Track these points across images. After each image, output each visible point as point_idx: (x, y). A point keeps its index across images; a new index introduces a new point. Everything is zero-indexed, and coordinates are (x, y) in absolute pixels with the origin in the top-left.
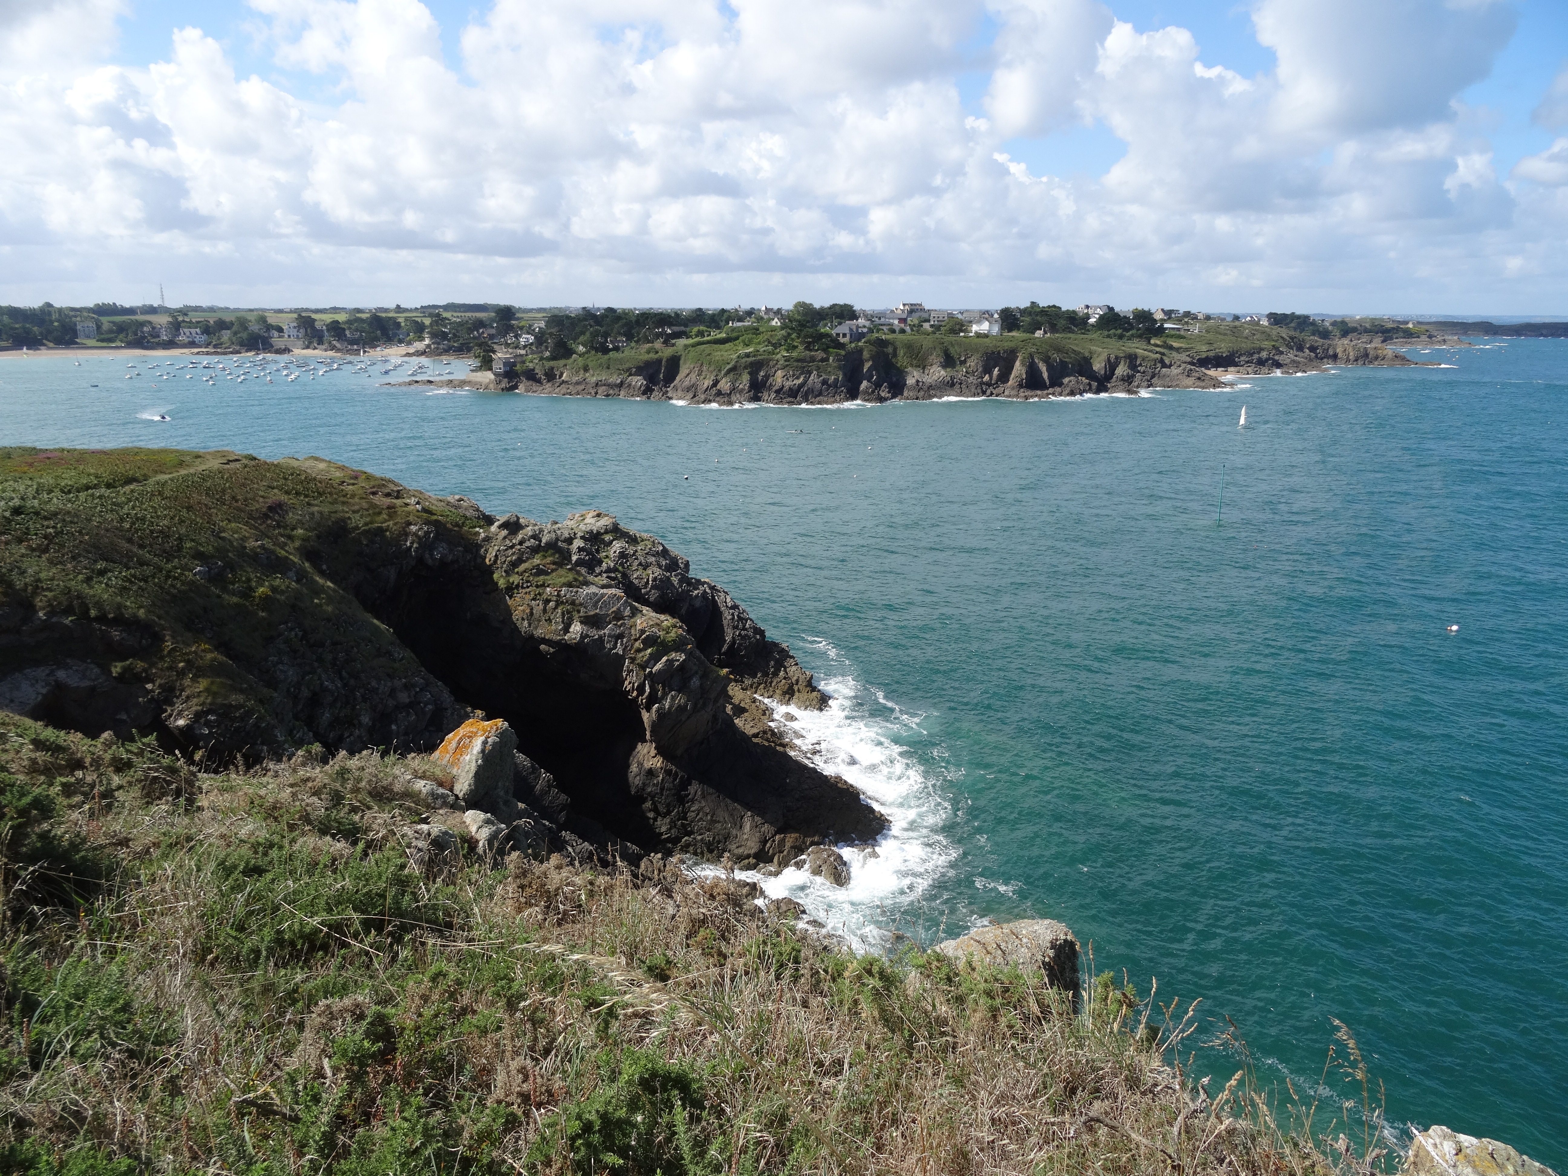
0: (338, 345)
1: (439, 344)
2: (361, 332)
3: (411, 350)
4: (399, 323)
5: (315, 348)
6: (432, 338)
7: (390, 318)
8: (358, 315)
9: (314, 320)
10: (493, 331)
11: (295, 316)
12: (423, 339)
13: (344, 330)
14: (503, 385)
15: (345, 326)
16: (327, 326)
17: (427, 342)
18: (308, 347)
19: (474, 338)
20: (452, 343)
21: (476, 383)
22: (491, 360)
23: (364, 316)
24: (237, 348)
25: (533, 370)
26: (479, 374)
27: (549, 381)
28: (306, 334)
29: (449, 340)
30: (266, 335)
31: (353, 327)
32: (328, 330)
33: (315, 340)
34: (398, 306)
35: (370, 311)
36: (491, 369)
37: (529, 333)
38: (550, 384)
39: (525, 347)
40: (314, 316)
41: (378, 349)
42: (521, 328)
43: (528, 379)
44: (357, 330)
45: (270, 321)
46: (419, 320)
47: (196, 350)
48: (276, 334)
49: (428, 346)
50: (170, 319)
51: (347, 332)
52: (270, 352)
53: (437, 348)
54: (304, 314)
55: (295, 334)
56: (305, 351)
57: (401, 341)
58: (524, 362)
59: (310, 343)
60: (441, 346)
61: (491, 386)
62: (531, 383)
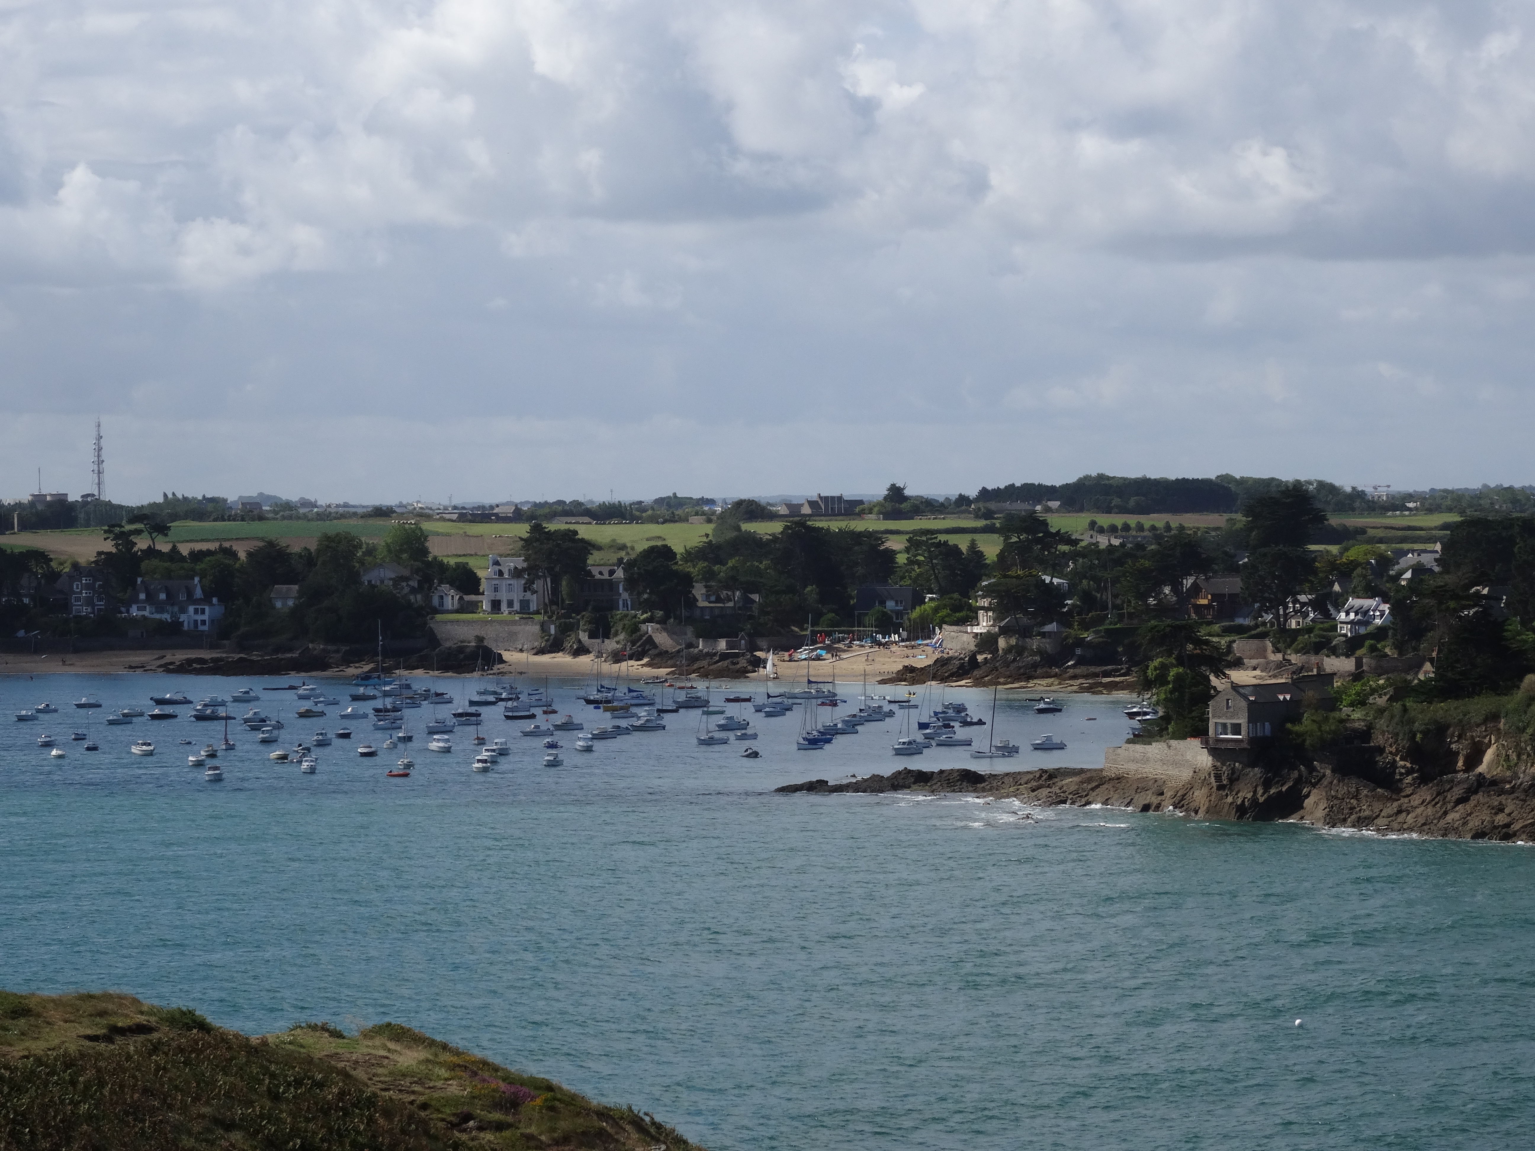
0: (663, 639)
1: (1025, 633)
2: (749, 588)
3: (923, 658)
4: (890, 555)
5: (581, 650)
6: (1000, 611)
7: (858, 537)
8: (748, 527)
9: (588, 546)
10: (1233, 585)
11: (523, 530)
12: (971, 618)
13: (687, 580)
14: (1245, 794)
15: (693, 570)
16: (629, 566)
17: (984, 625)
18: (555, 646)
19: (1162, 609)
20: (1075, 631)
21: (1142, 785)
22: (1206, 695)
23: (765, 529)
24: (317, 647)
25: (1366, 734)
26: (1156, 749)
27: (1424, 780)
28: (555, 599)
29: (1065, 620)
30: (418, 599)
31: (722, 571)
32: (631, 583)
33: (583, 620)
34: (896, 493)
35: (794, 509)
36: (1199, 731)
37: (1371, 592)
38: (1425, 793)
39: (1352, 645)
40: (587, 531)
41: (803, 653)
42: (1345, 572)
43: (1343, 771)
44: (732, 583)
45: (437, 550)
46: (963, 543)
47: (180, 656)
48: (451, 597)
49: (986, 642)
50: (109, 546)
51: (699, 591)
52: (425, 664)
53: (1019, 650)
54: (552, 526)
55: (517, 595)
56: (546, 658)
57: (887, 625)
58: (1331, 703)
59: (566, 629)
60: (1035, 643)
61: (1200, 796)
62: (1352, 785)
